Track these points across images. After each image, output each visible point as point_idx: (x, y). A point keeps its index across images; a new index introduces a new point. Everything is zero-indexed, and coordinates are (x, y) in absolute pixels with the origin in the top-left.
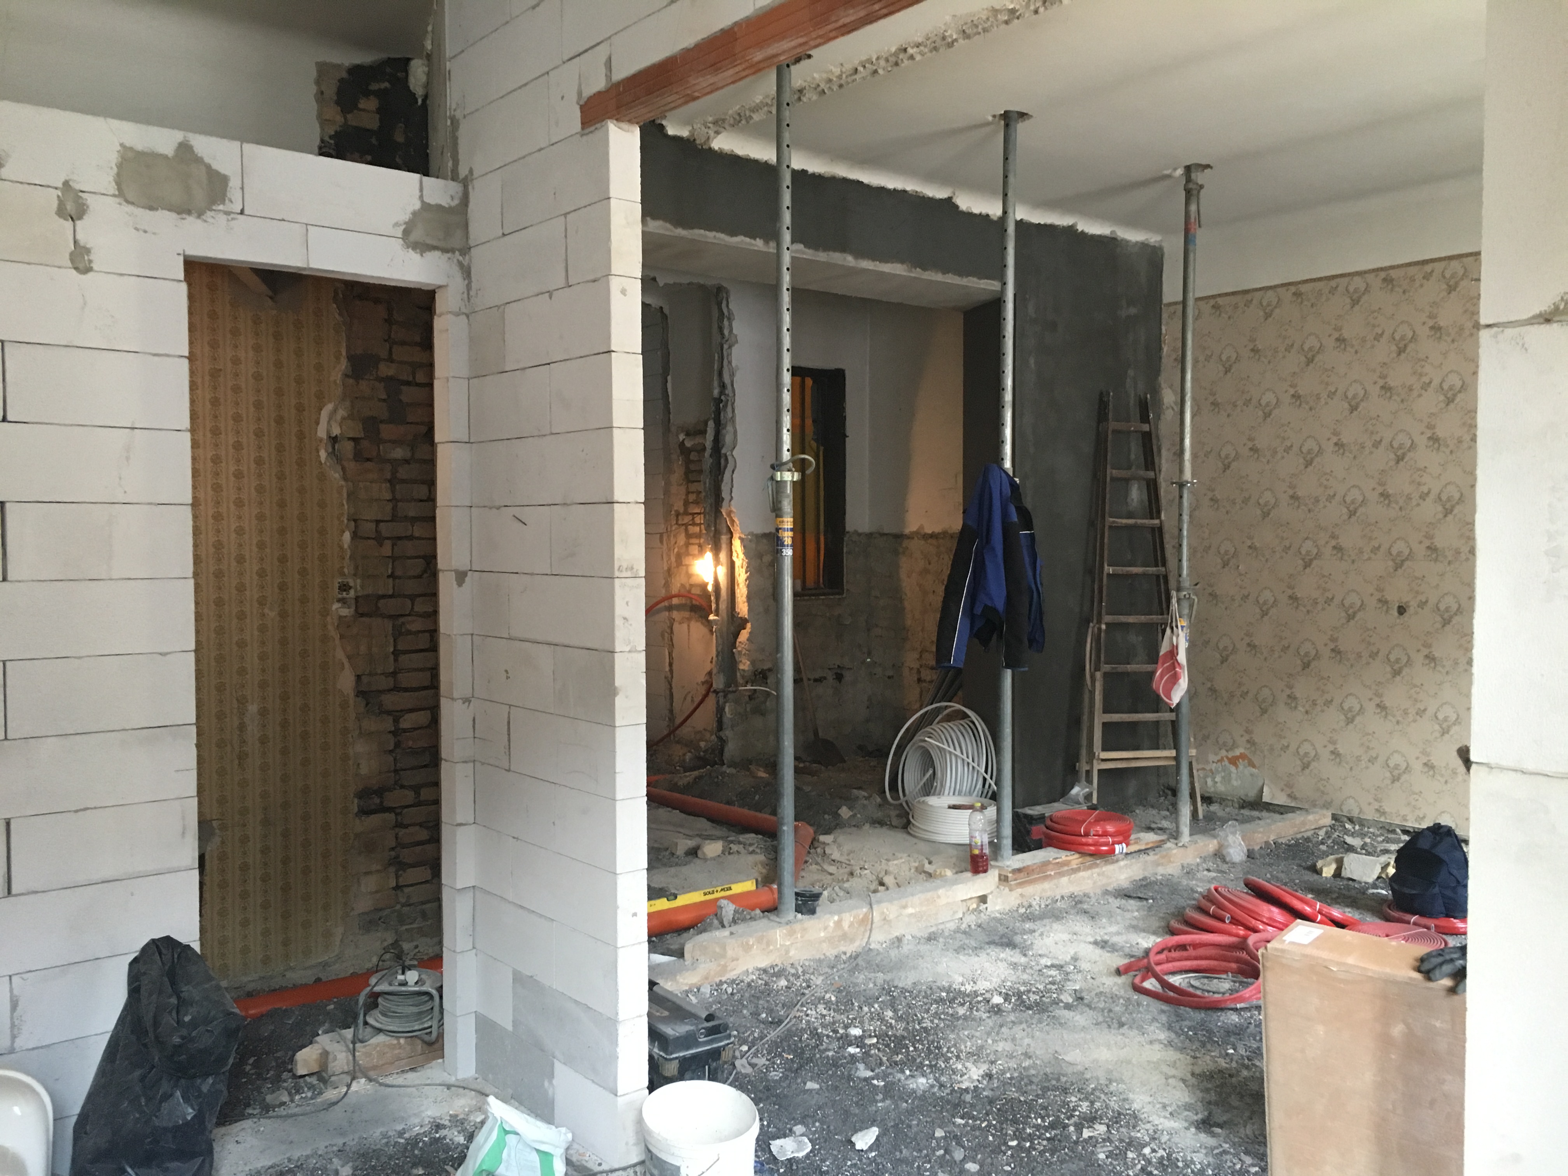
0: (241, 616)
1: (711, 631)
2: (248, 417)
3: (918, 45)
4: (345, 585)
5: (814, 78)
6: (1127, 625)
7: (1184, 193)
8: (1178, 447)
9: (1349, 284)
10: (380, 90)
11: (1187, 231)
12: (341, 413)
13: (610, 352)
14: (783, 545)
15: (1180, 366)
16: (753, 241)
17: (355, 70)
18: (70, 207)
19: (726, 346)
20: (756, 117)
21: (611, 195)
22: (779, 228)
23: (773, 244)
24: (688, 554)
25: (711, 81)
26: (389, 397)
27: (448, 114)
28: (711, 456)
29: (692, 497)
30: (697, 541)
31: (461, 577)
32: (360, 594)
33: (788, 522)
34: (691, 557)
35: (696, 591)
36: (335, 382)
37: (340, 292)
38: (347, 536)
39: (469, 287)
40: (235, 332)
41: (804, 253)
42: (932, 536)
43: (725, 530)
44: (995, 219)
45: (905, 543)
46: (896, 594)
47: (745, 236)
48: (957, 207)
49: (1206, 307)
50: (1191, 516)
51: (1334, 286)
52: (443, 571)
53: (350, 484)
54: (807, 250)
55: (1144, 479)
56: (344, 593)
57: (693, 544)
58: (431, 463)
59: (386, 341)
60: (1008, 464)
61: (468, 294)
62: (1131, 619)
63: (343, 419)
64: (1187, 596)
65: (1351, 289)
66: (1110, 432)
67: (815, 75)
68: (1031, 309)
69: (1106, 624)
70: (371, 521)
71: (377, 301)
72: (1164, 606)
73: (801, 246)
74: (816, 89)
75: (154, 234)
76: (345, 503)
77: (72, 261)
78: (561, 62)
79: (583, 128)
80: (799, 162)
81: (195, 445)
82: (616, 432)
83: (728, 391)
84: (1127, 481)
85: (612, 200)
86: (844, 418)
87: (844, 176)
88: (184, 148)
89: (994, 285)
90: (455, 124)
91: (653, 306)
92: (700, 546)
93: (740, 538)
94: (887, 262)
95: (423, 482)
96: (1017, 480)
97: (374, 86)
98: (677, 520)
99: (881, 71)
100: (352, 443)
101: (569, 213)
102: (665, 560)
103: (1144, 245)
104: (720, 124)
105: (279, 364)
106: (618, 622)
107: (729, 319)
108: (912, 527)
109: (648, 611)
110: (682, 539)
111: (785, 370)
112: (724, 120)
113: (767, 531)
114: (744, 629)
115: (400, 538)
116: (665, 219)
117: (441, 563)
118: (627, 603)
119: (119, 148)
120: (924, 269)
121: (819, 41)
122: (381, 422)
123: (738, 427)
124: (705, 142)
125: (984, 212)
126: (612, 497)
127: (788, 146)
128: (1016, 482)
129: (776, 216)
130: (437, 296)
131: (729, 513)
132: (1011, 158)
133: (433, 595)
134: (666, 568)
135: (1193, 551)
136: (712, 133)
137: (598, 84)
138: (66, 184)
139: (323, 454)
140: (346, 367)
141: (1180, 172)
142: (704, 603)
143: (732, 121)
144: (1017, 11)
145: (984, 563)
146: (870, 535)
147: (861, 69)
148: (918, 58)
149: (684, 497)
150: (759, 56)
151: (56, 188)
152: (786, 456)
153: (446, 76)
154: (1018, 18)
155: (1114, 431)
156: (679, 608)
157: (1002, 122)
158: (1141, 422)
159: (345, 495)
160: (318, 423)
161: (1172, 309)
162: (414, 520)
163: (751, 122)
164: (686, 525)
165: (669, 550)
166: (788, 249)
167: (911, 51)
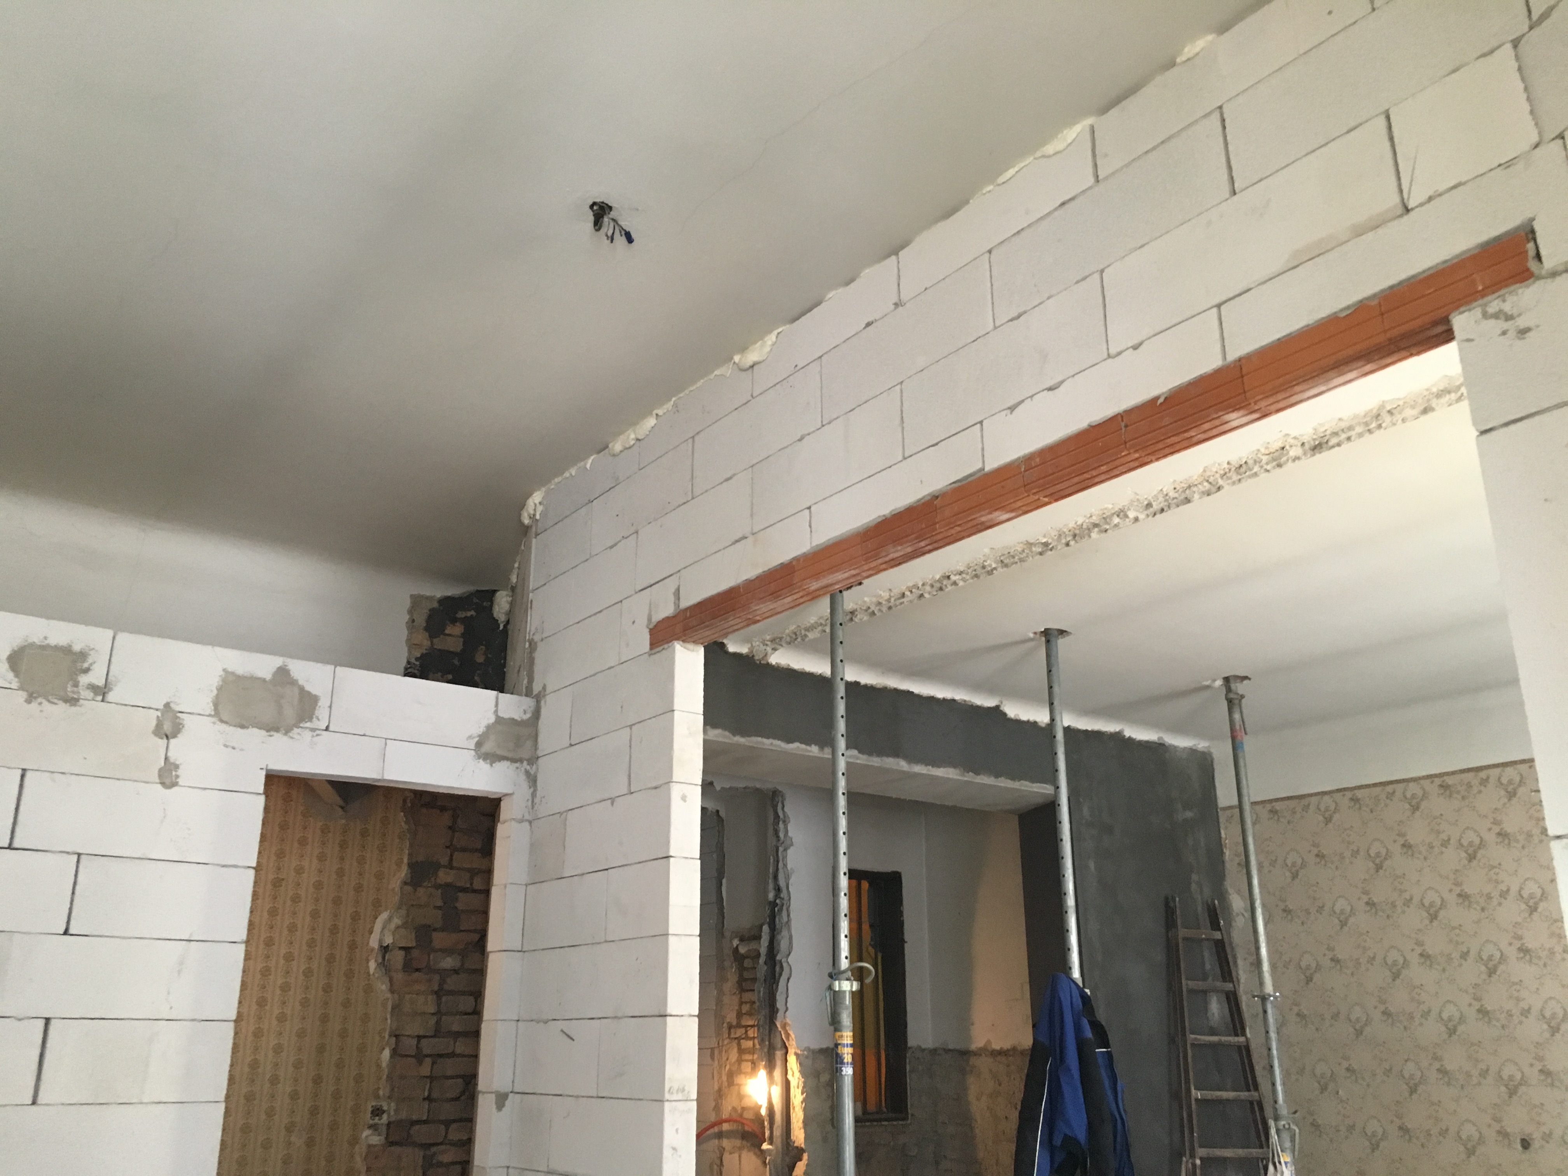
0: (267, 1145)
1: (765, 1162)
2: (303, 927)
3: (961, 573)
4: (378, 1109)
5: (865, 602)
6: (1225, 1159)
7: (1225, 703)
8: (1255, 957)
9: (1405, 790)
10: (466, 617)
11: (1233, 738)
12: (397, 921)
13: (668, 857)
14: (842, 1063)
15: (1245, 871)
16: (808, 748)
17: (447, 602)
18: (167, 727)
19: (781, 849)
20: (811, 635)
21: (675, 708)
22: (834, 735)
23: (828, 750)
24: (740, 1072)
25: (771, 607)
26: (445, 903)
27: (527, 638)
28: (765, 963)
29: (745, 1008)
30: (750, 1057)
31: (501, 1099)
32: (393, 1119)
33: (847, 1037)
34: (743, 1076)
35: (748, 1115)
36: (393, 889)
37: (408, 801)
38: (386, 1054)
39: (534, 795)
40: (303, 842)
41: (858, 758)
42: (1001, 1053)
43: (779, 1045)
44: (1043, 725)
45: (973, 1060)
46: (965, 1120)
47: (801, 743)
48: (1005, 714)
49: (1263, 812)
50: (1278, 1033)
51: (1391, 791)
52: (484, 1093)
53: (396, 996)
54: (861, 756)
55: (1222, 991)
56: (377, 1118)
57: (747, 1061)
58: (480, 973)
59: (447, 847)
60: (1076, 974)
61: (533, 801)
62: (1228, 1153)
63: (398, 927)
64: (1287, 1126)
65: (1409, 795)
66: (1180, 941)
67: (866, 599)
68: (1086, 812)
69: (1201, 1159)
70: (413, 1037)
71: (443, 809)
72: (1263, 1138)
73: (855, 752)
74: (866, 610)
75: (242, 750)
76: (388, 1016)
77: (160, 776)
78: (633, 593)
79: (651, 649)
80: (851, 674)
81: (248, 957)
82: (672, 940)
83: (784, 894)
84: (1205, 992)
85: (676, 712)
86: (902, 924)
87: (895, 687)
88: (282, 673)
89: (1046, 788)
90: (533, 646)
91: (710, 809)
92: (754, 1063)
93: (796, 1054)
94: (939, 767)
95: (471, 994)
96: (1087, 991)
97: (461, 615)
98: (729, 1034)
99: (926, 595)
100: (402, 953)
101: (634, 724)
102: (716, 1078)
103: (1193, 751)
104: (777, 642)
105: (340, 873)
106: (667, 1153)
107: (784, 822)
108: (978, 1043)
109: (698, 1136)
110: (734, 1055)
111: (842, 874)
112: (781, 639)
113: (824, 1046)
114: (801, 1160)
115: (440, 1056)
116: (725, 728)
117: (482, 1085)
118: (677, 1130)
119: (222, 673)
120: (977, 773)
121: (871, 572)
122: (435, 930)
123: (793, 933)
124: (763, 658)
125: (1032, 719)
126: (666, 1010)
127: (841, 661)
128: (1086, 993)
129: (830, 725)
130: (502, 803)
131: (784, 1026)
132: (1054, 670)
133: (468, 1120)
134: (716, 1087)
135: (1286, 1074)
136: (769, 649)
137: (667, 610)
138: (167, 705)
139: (372, 965)
140: (406, 875)
141: (1219, 683)
142: (756, 1128)
143: (788, 639)
144: (1050, 544)
145: (1060, 1086)
146: (934, 1052)
147: (907, 593)
148: (961, 583)
149: (737, 1008)
150: (815, 585)
151: (157, 710)
152: (844, 964)
153: (527, 606)
154: (1051, 550)
155: (1184, 939)
156: (729, 1134)
157: (1043, 639)
158: (1212, 930)
159: (389, 1009)
160: (371, 932)
161: (1228, 812)
162: (456, 1035)
163: (807, 640)
164: (738, 1039)
165: (720, 1067)
166: (843, 755)
167: (953, 578)
